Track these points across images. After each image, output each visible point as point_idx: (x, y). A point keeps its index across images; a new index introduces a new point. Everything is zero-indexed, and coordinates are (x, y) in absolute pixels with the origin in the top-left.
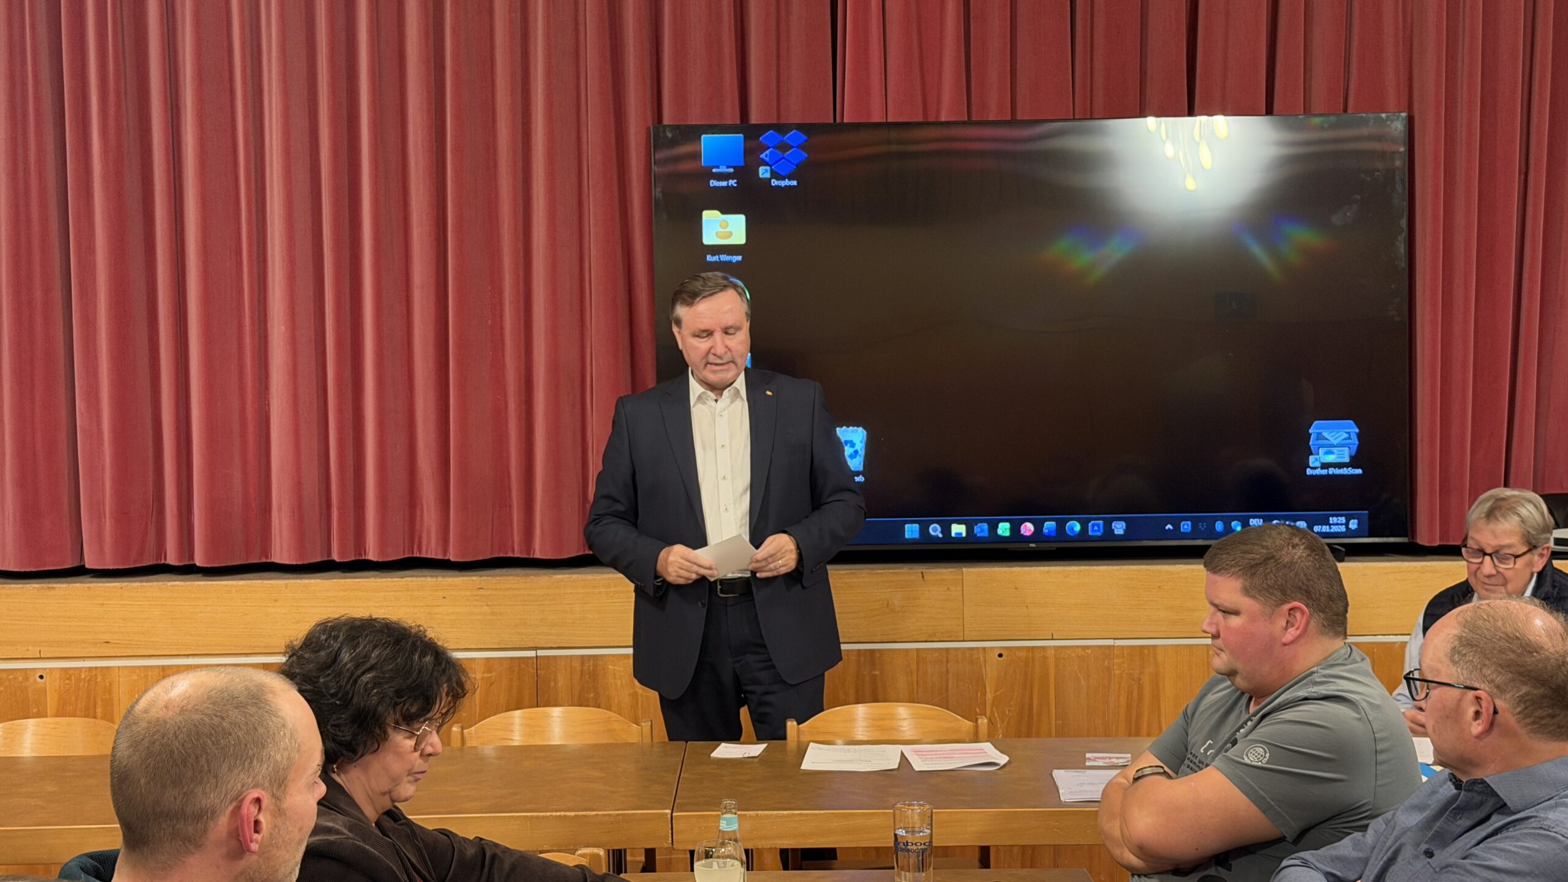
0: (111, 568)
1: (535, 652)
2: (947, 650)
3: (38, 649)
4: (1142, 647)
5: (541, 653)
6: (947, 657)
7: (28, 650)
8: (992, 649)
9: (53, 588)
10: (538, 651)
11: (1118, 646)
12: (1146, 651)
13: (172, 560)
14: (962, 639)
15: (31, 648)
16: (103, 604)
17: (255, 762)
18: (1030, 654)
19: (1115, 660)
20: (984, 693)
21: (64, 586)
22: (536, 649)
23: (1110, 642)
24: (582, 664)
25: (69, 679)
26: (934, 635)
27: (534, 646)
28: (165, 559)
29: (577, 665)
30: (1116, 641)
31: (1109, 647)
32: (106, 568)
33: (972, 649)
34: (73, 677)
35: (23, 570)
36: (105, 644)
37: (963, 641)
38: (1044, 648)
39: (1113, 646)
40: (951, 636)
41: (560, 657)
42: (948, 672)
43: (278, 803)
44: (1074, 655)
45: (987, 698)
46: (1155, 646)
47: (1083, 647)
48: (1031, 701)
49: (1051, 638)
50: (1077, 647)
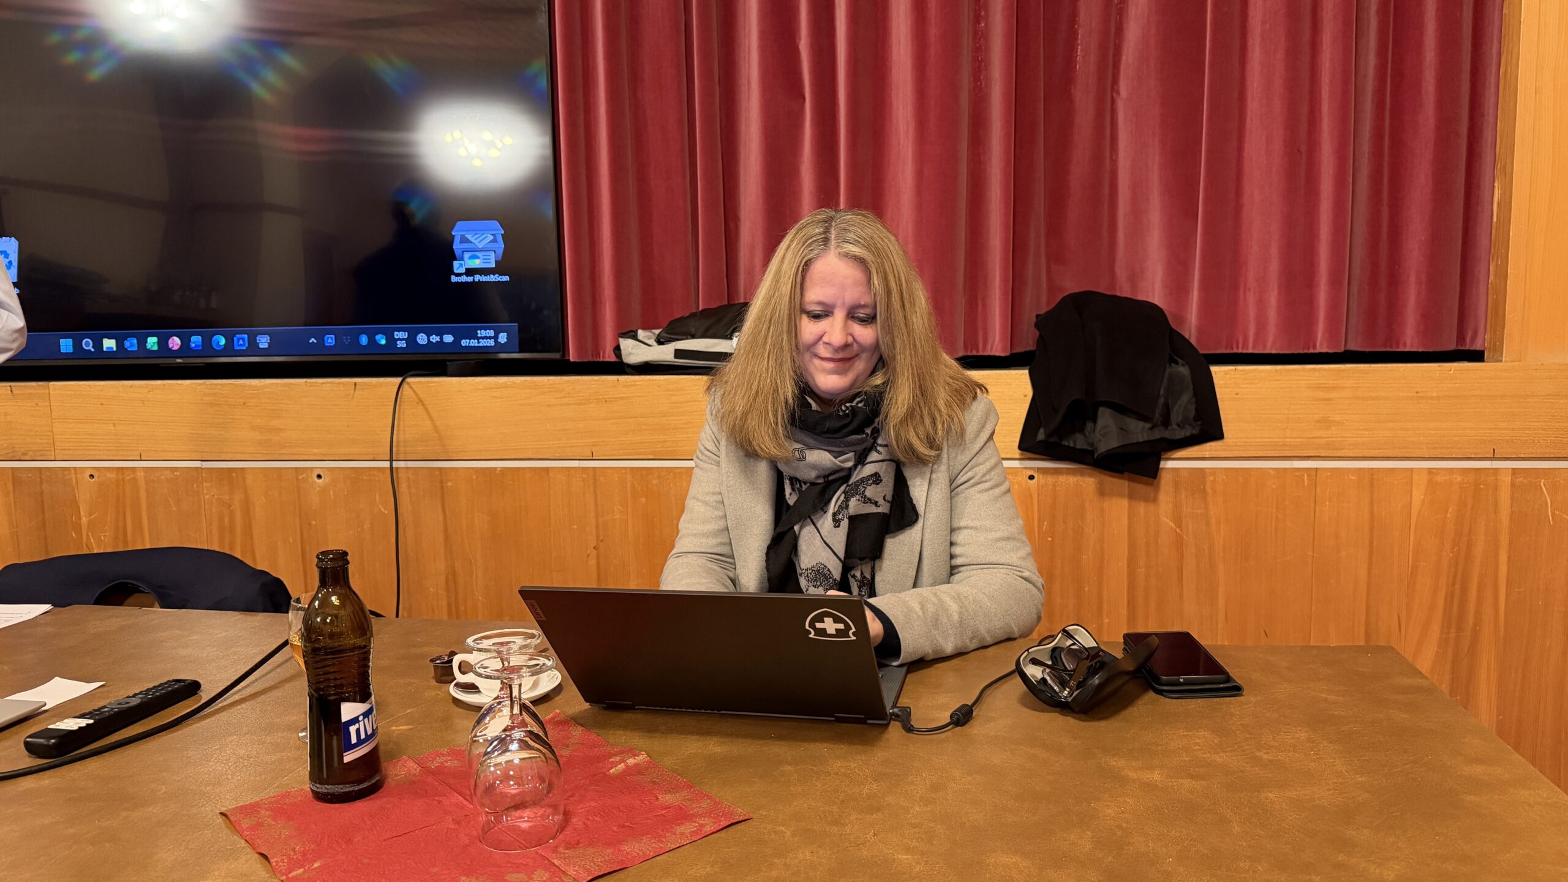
2: (40, 469)
4: (230, 470)
6: (40, 477)
8: (83, 469)
11: (205, 469)
12: (234, 474)
14: (53, 459)
18: (121, 476)
19: (205, 484)
20: (79, 517)
23: (197, 464)
26: (28, 454)
30: (203, 463)
31: (197, 468)
33: (63, 469)
37: (55, 460)
38: (134, 469)
39: (201, 468)
40: (43, 455)
42: (42, 493)
44: (163, 477)
45: (82, 521)
46: (243, 469)
47: (171, 468)
48: (125, 525)
49: (139, 458)
50: (166, 468)
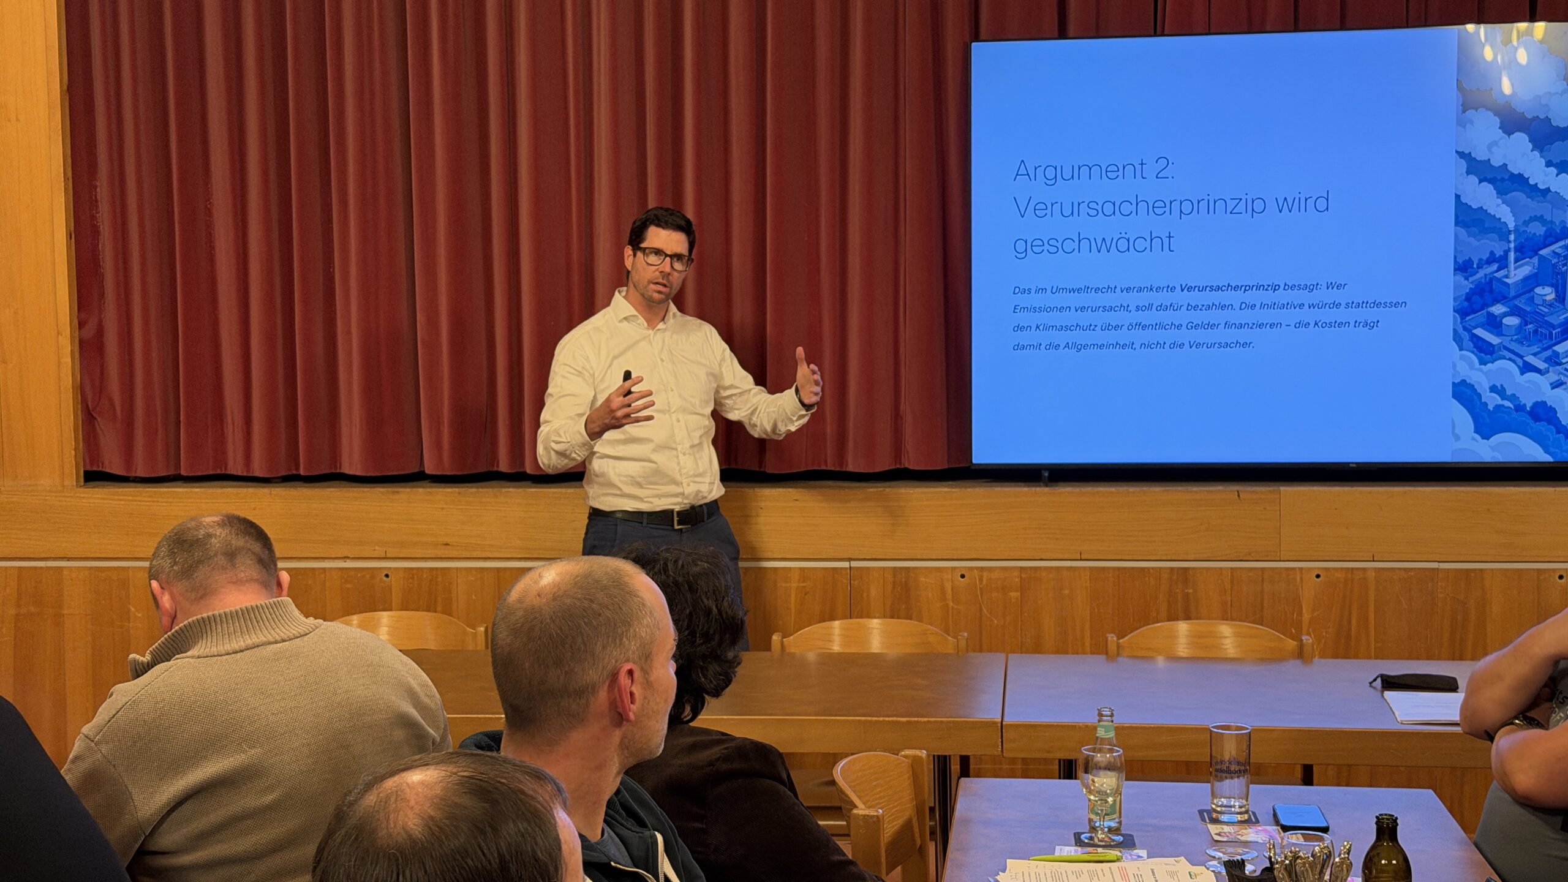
0: (449, 473)
1: (848, 563)
2: (1263, 569)
3: (385, 549)
4: (1468, 571)
5: (854, 564)
6: (1262, 577)
7: (375, 550)
8: (1310, 569)
9: (397, 492)
10: (852, 562)
11: (1442, 569)
12: (1473, 575)
13: (504, 467)
14: (1278, 559)
15: (377, 548)
16: (443, 509)
17: (625, 639)
18: (1350, 576)
19: (1440, 584)
20: (1300, 614)
21: (408, 490)
22: (850, 560)
23: (1435, 565)
24: (895, 576)
25: (413, 578)
26: (1250, 554)
27: (847, 557)
28: (498, 466)
29: (889, 577)
30: (1440, 564)
31: (1433, 569)
32: (445, 473)
33: (1288, 569)
34: (415, 576)
35: (368, 475)
36: (444, 547)
37: (1280, 561)
38: (1364, 570)
39: (1438, 569)
40: (1268, 556)
41: (874, 568)
42: (1262, 592)
43: (647, 676)
44: (1395, 577)
45: (1303, 618)
46: (1481, 570)
47: (1405, 569)
48: (1350, 623)
49: (1372, 559)
50: (1399, 569)
